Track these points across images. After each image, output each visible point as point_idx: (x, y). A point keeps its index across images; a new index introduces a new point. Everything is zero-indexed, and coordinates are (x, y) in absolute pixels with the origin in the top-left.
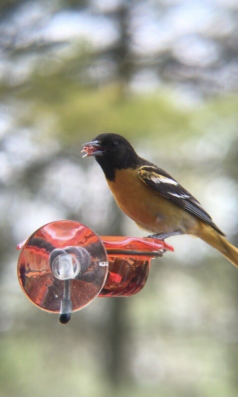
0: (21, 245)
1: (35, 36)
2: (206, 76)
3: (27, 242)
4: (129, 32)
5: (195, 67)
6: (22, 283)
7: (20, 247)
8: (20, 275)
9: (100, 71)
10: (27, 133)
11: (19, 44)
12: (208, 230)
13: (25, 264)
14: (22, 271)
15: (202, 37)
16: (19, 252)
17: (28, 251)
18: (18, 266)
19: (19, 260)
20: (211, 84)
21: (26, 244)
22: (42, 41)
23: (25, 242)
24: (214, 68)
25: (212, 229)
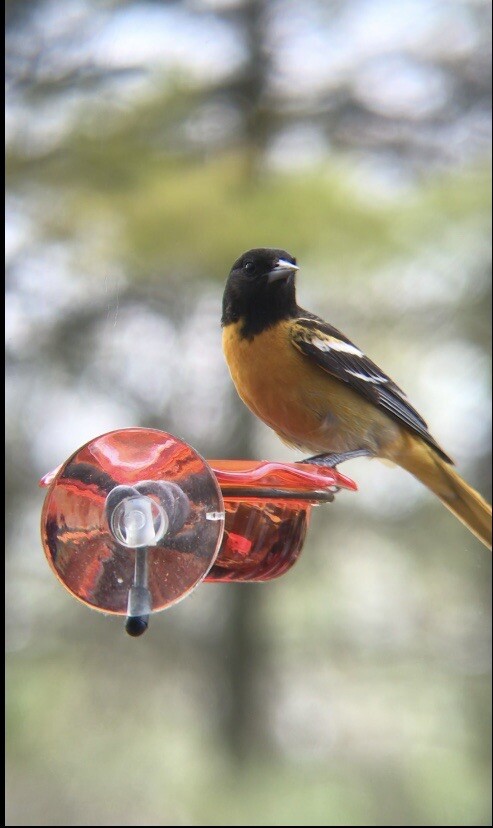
0: (49, 478)
1: (76, 56)
2: (422, 138)
3: (60, 471)
4: (267, 48)
5: (399, 120)
6: (49, 555)
7: (47, 482)
8: (46, 537)
9: (210, 126)
10: (60, 253)
11: (43, 72)
12: (420, 449)
13: (56, 517)
14: (51, 529)
15: (413, 59)
16: (45, 492)
17: (62, 490)
18: (43, 521)
19: (44, 509)
20: (431, 154)
21: (58, 475)
22: (90, 65)
23: (56, 472)
24: (438, 121)
25: (429, 449)
